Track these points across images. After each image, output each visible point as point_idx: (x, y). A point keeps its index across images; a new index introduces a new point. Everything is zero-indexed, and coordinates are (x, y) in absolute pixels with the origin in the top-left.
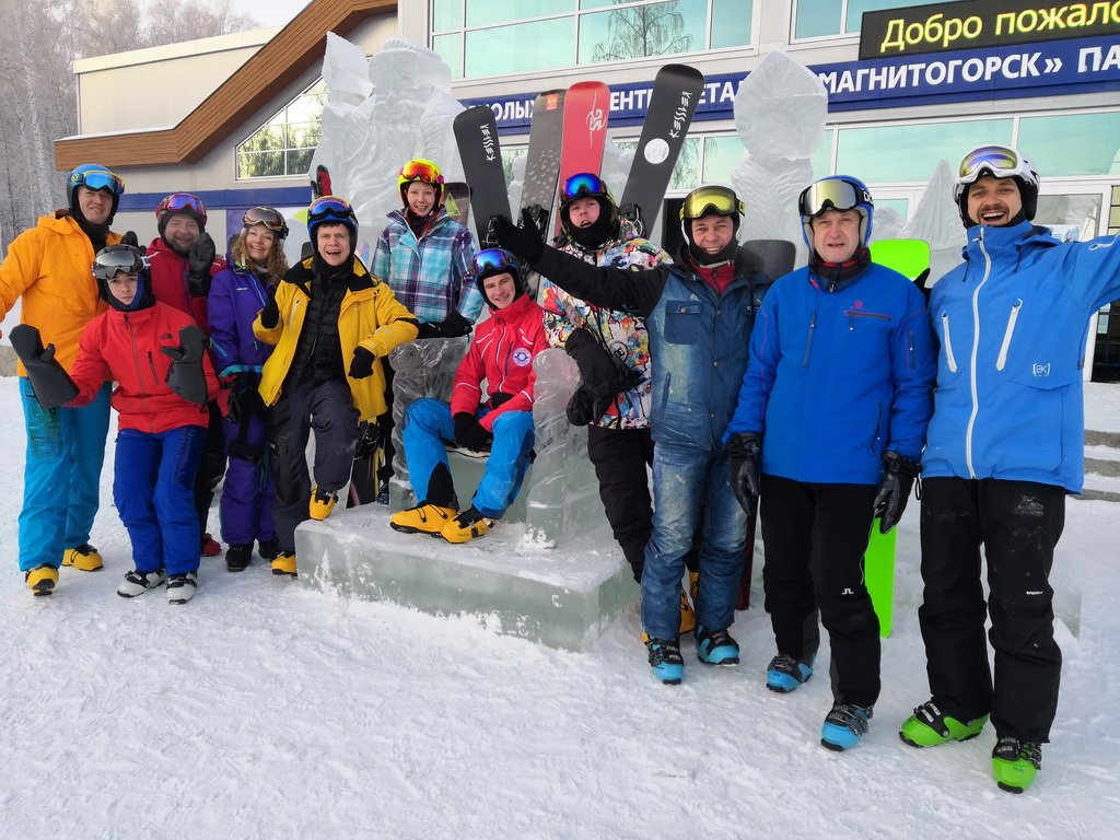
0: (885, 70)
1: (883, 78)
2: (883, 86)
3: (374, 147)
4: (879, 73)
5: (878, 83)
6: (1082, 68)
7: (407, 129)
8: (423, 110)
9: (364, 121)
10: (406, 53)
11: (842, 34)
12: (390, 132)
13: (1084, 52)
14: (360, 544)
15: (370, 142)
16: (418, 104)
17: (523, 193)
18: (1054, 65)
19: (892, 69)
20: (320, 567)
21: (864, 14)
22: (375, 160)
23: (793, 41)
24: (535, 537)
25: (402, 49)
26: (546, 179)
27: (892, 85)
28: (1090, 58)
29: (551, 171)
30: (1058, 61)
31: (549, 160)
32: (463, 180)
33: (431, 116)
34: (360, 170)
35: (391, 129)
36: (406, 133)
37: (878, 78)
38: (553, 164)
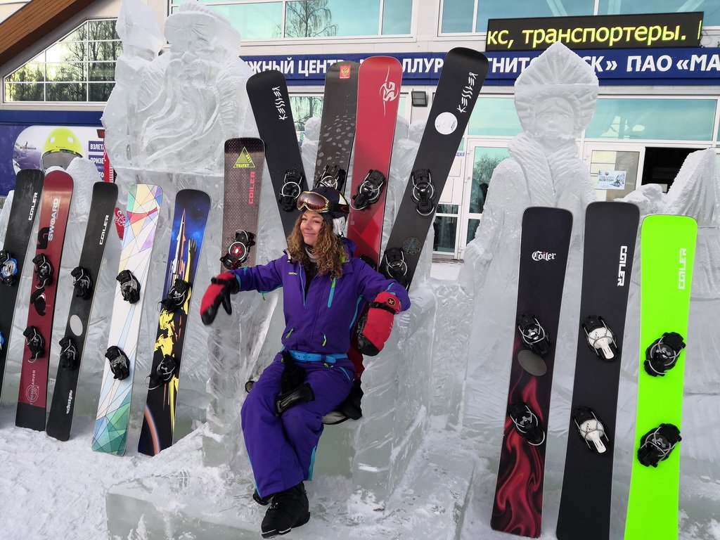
0: (503, 59)
1: (501, 65)
2: (502, 71)
3: (168, 100)
4: (499, 61)
5: (498, 68)
6: (629, 69)
7: (203, 87)
8: (218, 70)
9: (158, 75)
10: (203, 16)
11: (474, 32)
12: (186, 88)
13: (630, 59)
14: (183, 513)
15: (165, 96)
16: (213, 64)
17: (319, 152)
18: (612, 65)
19: (508, 59)
20: (135, 532)
21: (489, 20)
22: (170, 111)
23: (440, 34)
24: (363, 498)
25: (199, 12)
26: (341, 141)
27: (508, 70)
28: (634, 62)
29: (346, 134)
30: (614, 62)
31: (344, 124)
32: (257, 136)
33: (227, 76)
34: (154, 121)
35: (186, 85)
36: (202, 90)
37: (498, 65)
38: (348, 128)
